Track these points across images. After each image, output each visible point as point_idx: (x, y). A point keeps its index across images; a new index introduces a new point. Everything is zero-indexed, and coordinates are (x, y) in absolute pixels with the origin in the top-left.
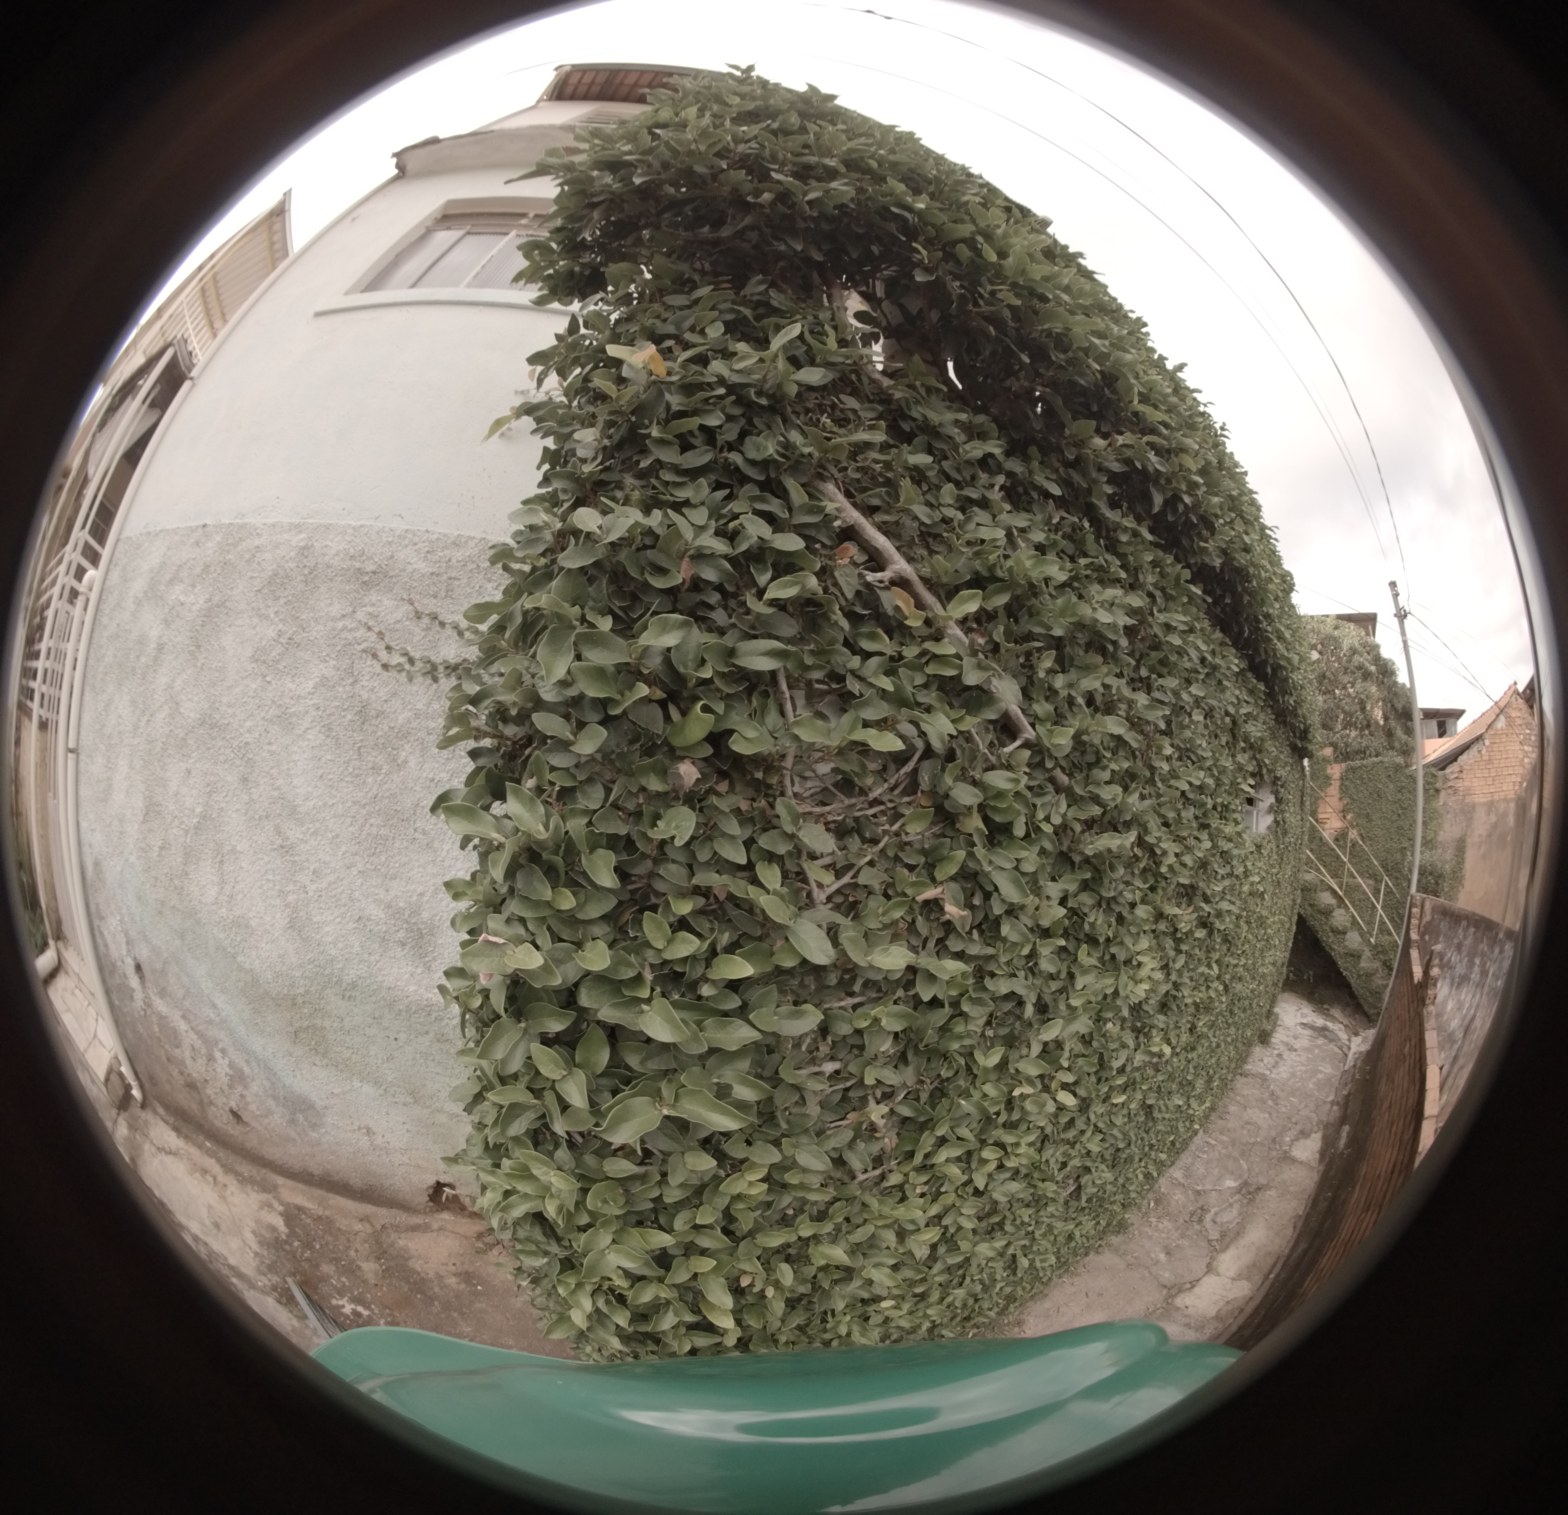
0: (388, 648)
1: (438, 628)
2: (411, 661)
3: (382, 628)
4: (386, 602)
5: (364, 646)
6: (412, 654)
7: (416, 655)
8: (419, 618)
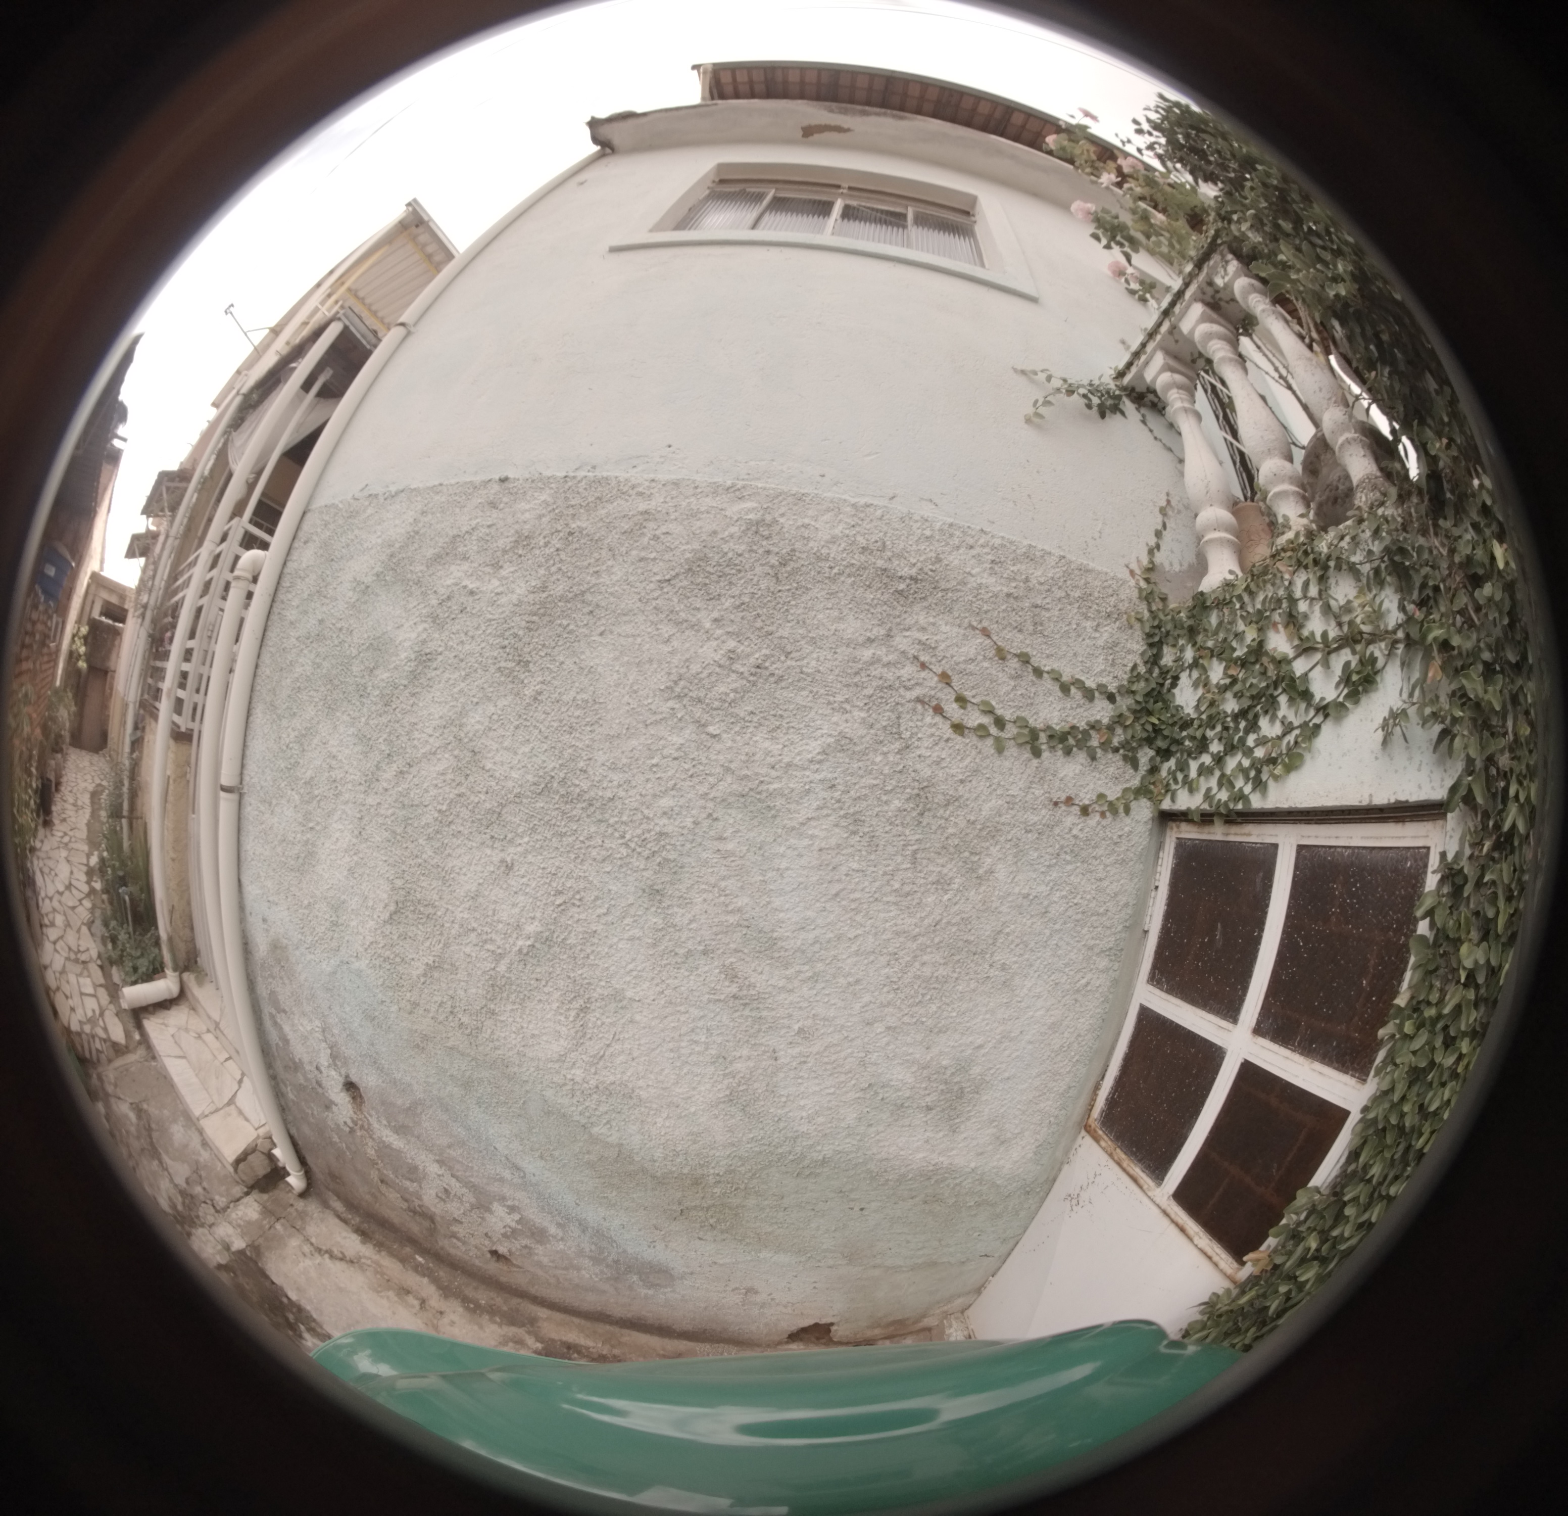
0: (961, 700)
1: (1032, 677)
2: (1000, 723)
3: (945, 666)
4: (945, 629)
5: (917, 692)
6: (999, 712)
7: (1008, 714)
8: (1003, 659)
